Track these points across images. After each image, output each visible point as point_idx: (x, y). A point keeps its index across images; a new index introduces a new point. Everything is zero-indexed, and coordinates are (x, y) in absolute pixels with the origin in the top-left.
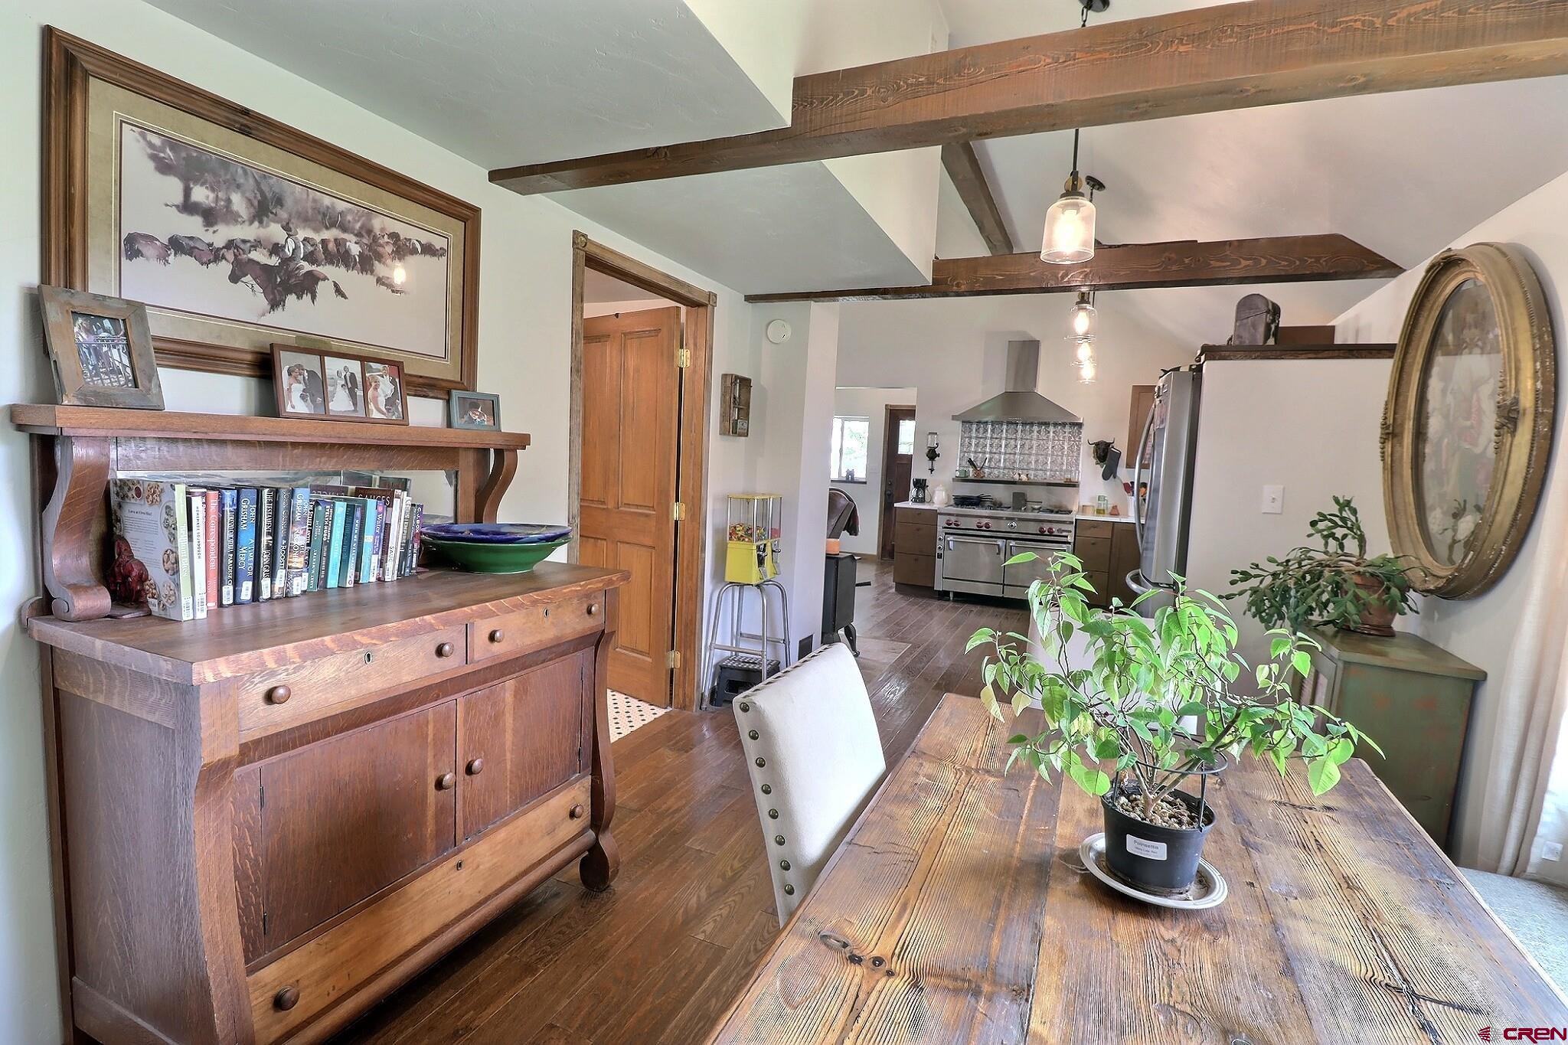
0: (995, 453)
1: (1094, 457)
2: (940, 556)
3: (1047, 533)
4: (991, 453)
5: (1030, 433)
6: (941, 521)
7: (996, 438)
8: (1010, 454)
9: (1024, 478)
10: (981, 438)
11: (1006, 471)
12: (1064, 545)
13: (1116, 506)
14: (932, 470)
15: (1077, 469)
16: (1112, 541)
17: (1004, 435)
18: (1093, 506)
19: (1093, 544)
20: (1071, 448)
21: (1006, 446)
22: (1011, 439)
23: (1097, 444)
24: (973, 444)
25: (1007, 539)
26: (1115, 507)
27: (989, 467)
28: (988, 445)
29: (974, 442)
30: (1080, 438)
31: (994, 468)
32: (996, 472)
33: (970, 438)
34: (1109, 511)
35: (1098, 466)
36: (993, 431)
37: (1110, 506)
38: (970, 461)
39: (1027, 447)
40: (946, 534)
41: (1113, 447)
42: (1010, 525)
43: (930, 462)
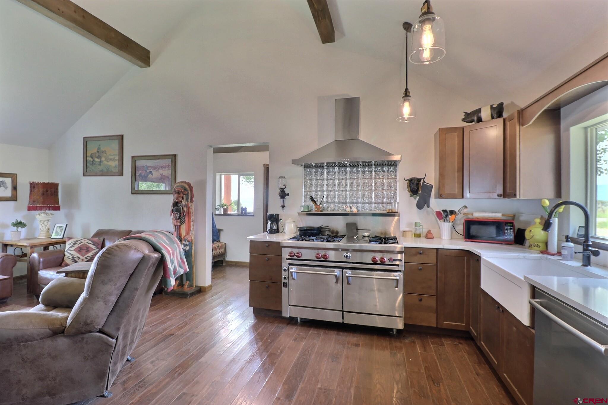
0: (331, 191)
1: (408, 191)
2: (286, 285)
3: (379, 262)
4: (328, 191)
5: (357, 174)
6: (285, 253)
7: (331, 179)
8: (342, 191)
9: (354, 210)
10: (319, 179)
11: (340, 205)
12: (395, 274)
13: (430, 231)
14: (283, 207)
15: (395, 201)
16: (437, 266)
17: (337, 177)
18: (412, 231)
19: (421, 270)
20: (389, 185)
21: (339, 185)
22: (342, 179)
23: (411, 181)
24: (314, 185)
25: (343, 268)
26: (429, 232)
27: (327, 203)
28: (325, 185)
29: (314, 183)
30: (396, 176)
31: (331, 203)
32: (332, 206)
33: (311, 180)
34: (425, 234)
35: (412, 198)
36: (328, 173)
37: (425, 231)
38: (312, 199)
39: (355, 185)
40: (290, 264)
41: (424, 182)
42: (345, 255)
43: (282, 200)
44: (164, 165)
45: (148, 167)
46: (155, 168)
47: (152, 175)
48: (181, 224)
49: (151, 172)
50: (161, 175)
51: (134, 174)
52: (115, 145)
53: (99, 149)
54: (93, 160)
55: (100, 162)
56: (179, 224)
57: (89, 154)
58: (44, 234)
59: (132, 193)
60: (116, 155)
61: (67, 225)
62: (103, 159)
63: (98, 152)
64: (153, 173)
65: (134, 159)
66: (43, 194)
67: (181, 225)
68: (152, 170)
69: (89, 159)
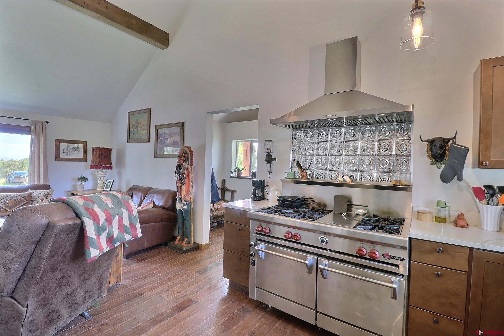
0: (322, 156)
1: (428, 156)
2: (253, 264)
3: (367, 256)
4: (318, 155)
5: (354, 135)
7: (322, 142)
8: (336, 156)
9: (348, 180)
10: (309, 142)
11: (333, 173)
12: (394, 278)
13: (462, 214)
14: (270, 172)
15: (408, 170)
16: (469, 275)
17: (329, 139)
18: (431, 213)
19: (439, 276)
20: (399, 147)
21: (331, 148)
22: (336, 141)
23: (432, 142)
24: (302, 149)
25: (319, 255)
26: (460, 217)
27: (317, 169)
28: (315, 149)
29: (303, 146)
30: (409, 137)
31: (321, 170)
32: (323, 172)
33: (300, 143)
34: (453, 219)
35: (435, 166)
36: (319, 135)
37: (454, 214)
38: (299, 165)
39: (351, 148)
40: (258, 240)
41: (454, 143)
42: (321, 239)
43: (269, 165)
44: (176, 132)
45: (165, 134)
46: (170, 135)
47: (168, 141)
48: (182, 184)
49: (167, 139)
50: (174, 141)
51: (156, 141)
52: (146, 116)
53: (136, 121)
54: (133, 130)
55: (137, 131)
56: (180, 185)
57: (131, 126)
58: (101, 187)
59: (155, 157)
60: (146, 125)
61: (114, 181)
62: (139, 129)
63: (136, 123)
64: (169, 139)
65: (157, 128)
66: (99, 157)
67: (182, 186)
68: (168, 137)
69: (131, 129)
